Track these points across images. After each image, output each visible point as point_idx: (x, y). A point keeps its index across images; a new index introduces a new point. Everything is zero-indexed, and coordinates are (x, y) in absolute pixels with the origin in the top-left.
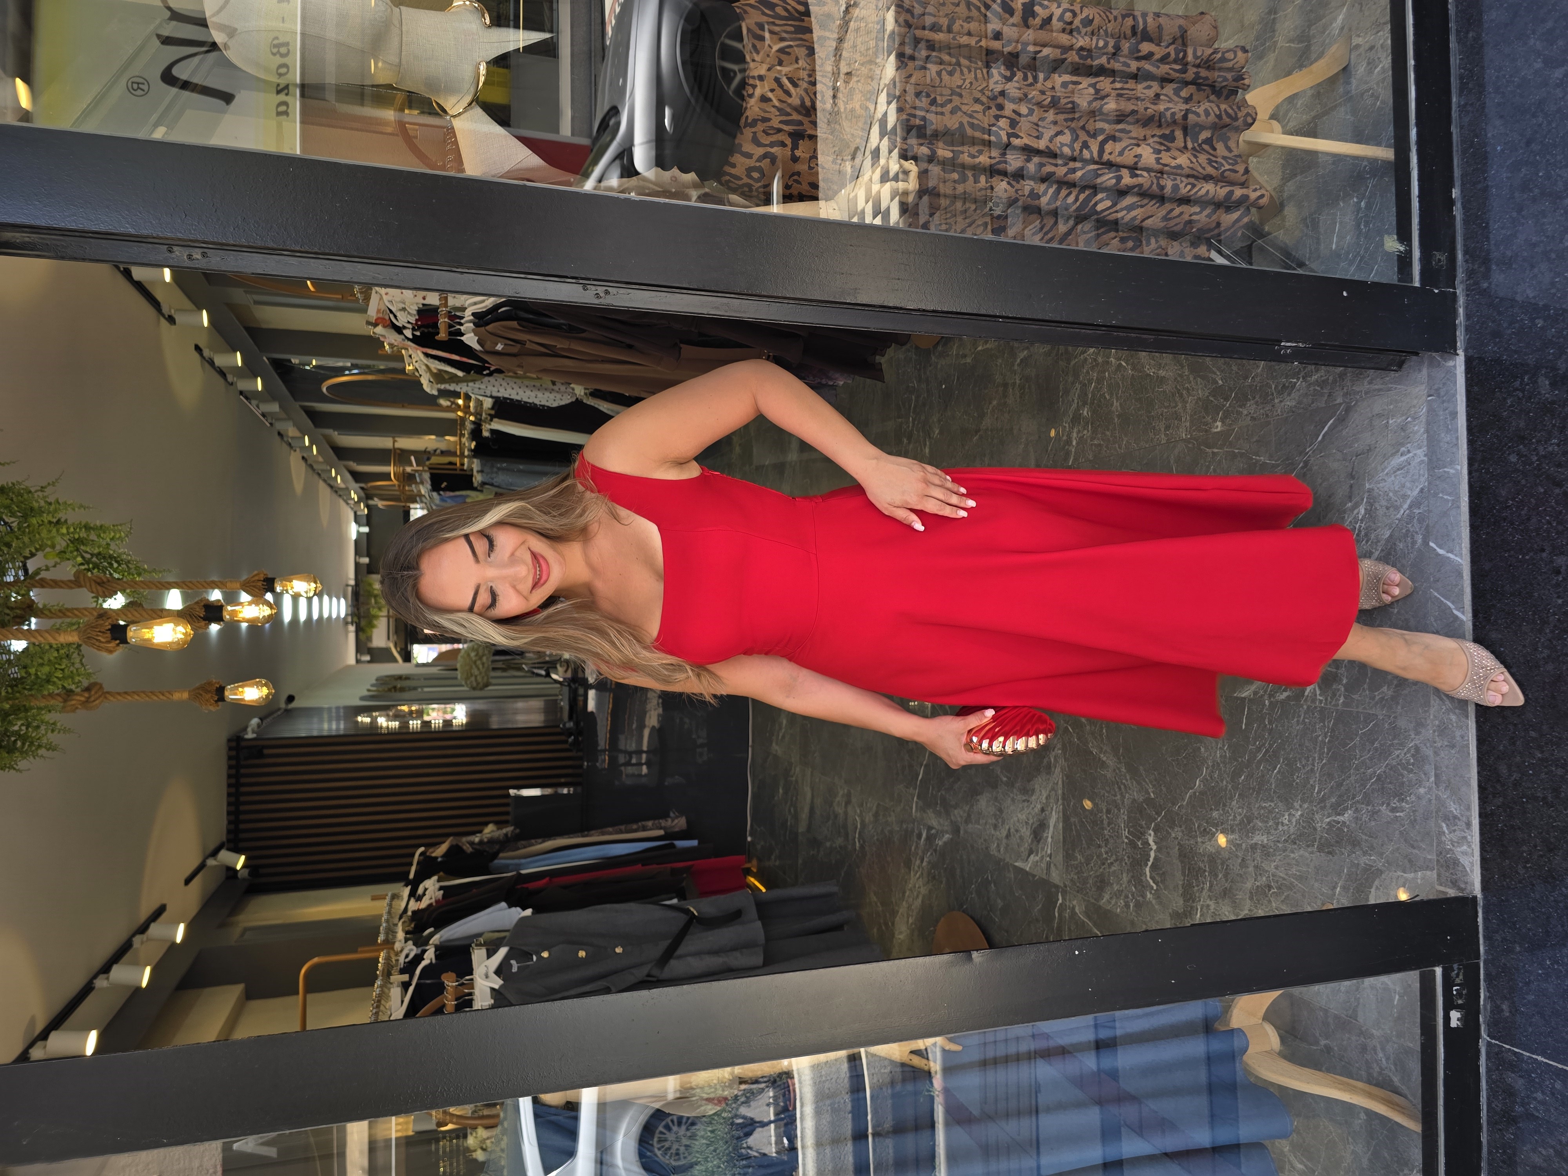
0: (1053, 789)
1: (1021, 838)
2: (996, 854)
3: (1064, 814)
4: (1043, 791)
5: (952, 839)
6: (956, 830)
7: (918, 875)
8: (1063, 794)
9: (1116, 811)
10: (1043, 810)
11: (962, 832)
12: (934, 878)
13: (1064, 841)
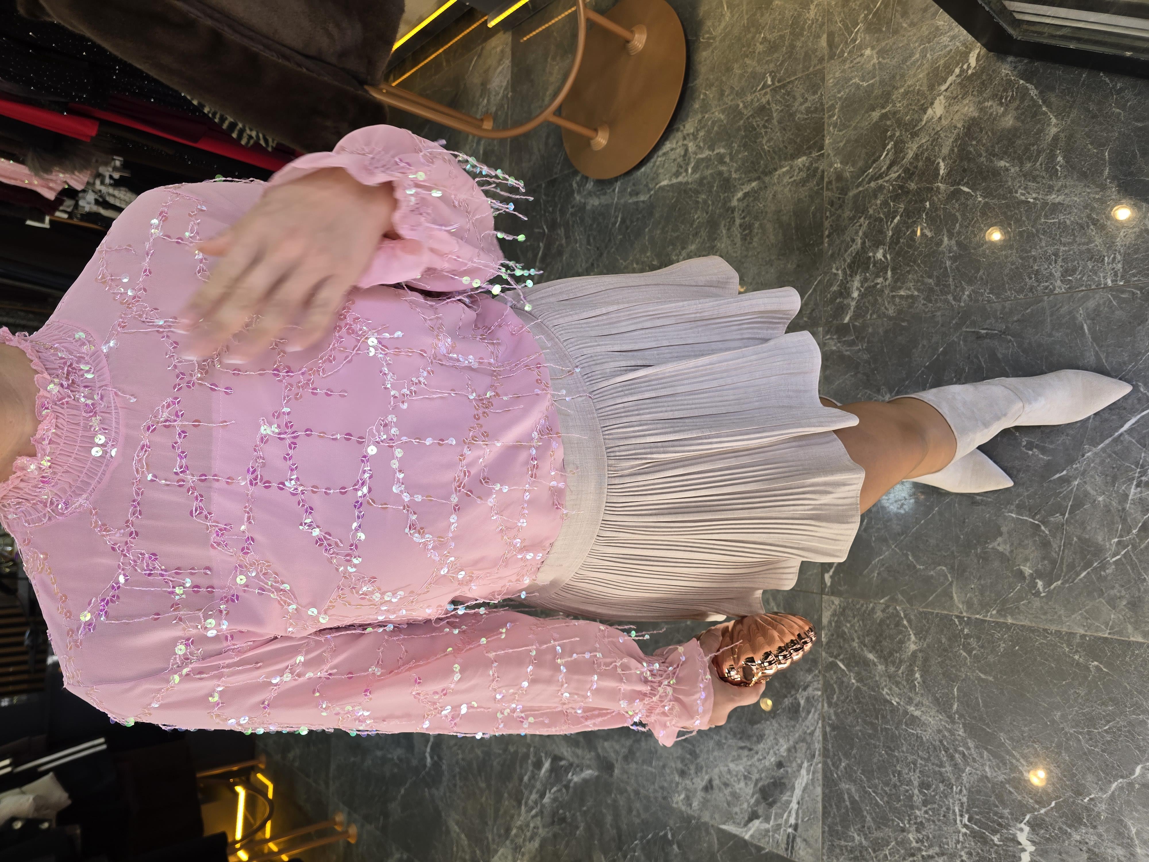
0: (803, 740)
1: (735, 796)
2: (683, 808)
3: (825, 777)
4: (781, 741)
5: (598, 777)
6: (607, 766)
7: (534, 812)
8: (825, 749)
9: (942, 787)
10: (780, 765)
11: (617, 771)
12: (563, 820)
13: (826, 813)
